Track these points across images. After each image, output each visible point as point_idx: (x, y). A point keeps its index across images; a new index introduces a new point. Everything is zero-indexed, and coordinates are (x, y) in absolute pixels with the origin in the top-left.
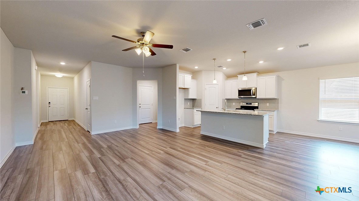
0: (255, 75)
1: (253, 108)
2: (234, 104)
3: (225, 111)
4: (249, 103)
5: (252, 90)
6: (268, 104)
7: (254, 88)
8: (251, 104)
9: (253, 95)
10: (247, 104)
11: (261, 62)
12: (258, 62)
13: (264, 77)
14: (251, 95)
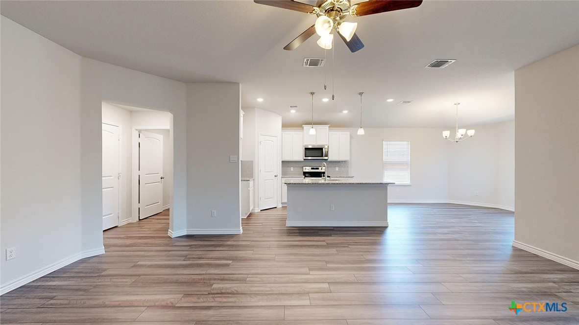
0: (326, 127)
1: (319, 175)
2: (292, 169)
3: (325, 180)
4: (315, 167)
5: (324, 149)
6: (337, 169)
7: (326, 147)
8: (318, 169)
9: (325, 156)
10: (312, 169)
11: (345, 112)
12: (341, 111)
13: (338, 133)
14: (322, 156)
